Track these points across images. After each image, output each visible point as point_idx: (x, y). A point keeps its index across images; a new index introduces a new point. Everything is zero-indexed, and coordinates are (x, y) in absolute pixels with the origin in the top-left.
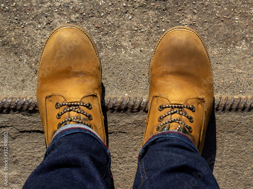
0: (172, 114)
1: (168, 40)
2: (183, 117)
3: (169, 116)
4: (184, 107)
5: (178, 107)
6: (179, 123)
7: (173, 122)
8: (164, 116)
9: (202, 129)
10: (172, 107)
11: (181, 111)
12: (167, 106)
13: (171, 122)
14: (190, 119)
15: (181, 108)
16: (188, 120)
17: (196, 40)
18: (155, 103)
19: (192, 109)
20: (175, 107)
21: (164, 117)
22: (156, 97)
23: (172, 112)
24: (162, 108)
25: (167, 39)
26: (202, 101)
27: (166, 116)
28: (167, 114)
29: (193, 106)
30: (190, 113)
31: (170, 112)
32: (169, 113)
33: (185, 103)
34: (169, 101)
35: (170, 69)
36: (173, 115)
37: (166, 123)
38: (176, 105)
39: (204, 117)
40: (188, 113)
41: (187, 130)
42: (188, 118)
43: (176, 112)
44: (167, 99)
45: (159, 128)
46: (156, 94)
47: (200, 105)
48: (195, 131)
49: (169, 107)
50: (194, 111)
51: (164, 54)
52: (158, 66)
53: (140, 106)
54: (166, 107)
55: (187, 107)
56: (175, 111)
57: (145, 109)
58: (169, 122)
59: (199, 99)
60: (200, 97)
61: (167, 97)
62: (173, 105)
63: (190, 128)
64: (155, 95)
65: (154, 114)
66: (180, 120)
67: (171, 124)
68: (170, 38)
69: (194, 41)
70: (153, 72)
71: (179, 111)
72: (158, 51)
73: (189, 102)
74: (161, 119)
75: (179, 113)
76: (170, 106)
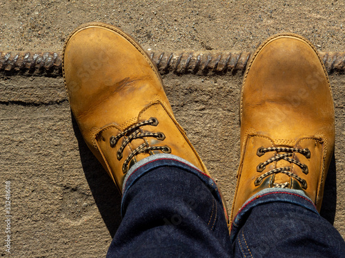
0: (277, 160)
1: (269, 51)
2: (294, 166)
3: (273, 164)
4: (294, 151)
5: (286, 151)
6: (287, 174)
7: (280, 172)
8: (265, 163)
9: (320, 183)
10: (277, 150)
11: (291, 155)
12: (269, 148)
13: (276, 173)
14: (304, 168)
15: (290, 151)
16: (301, 170)
17: (310, 52)
18: (252, 145)
19: (306, 154)
20: (281, 150)
21: (265, 166)
22: (253, 136)
23: (277, 157)
24: (262, 152)
25: (266, 51)
26: (319, 141)
27: (268, 164)
28: (269, 161)
29: (307, 149)
30: (303, 160)
31: (274, 157)
32: (273, 159)
33: (296, 145)
34: (272, 141)
35: (272, 95)
36: (279, 163)
37: (269, 174)
38: (283, 148)
39: (322, 166)
40: (300, 159)
41: (300, 185)
42: (301, 168)
43: (283, 158)
44: (269, 139)
45: (258, 181)
46: (252, 131)
47: (316, 148)
48: (311, 186)
49: (272, 150)
50: (308, 157)
51: (263, 72)
52: (255, 91)
53: (168, 66)
54: (268, 151)
55: (299, 151)
56: (281, 156)
57: (176, 69)
58: (273, 172)
59: (316, 139)
60: (317, 136)
61: (269, 135)
62: (279, 148)
63: (303, 182)
64: (250, 133)
65: (250, 160)
66: (289, 170)
67: (277, 175)
68: (272, 49)
69: (307, 54)
70: (247, 99)
71: (287, 156)
72: (254, 68)
73: (302, 144)
74: (261, 168)
75: (288, 160)
76: (274, 148)
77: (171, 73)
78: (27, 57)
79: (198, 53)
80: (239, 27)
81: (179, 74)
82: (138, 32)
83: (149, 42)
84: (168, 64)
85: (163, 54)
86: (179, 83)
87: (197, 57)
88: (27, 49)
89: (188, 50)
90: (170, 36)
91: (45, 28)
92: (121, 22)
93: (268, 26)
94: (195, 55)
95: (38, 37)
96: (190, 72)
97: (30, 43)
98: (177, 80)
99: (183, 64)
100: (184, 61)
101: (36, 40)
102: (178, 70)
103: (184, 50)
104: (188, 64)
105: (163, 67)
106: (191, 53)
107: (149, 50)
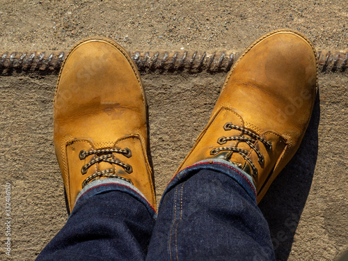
0: (239, 140)
4: (259, 139)
5: (251, 135)
6: (244, 157)
8: (228, 138)
10: (243, 131)
14: (261, 158)
18: (222, 117)
21: (226, 140)
22: (227, 109)
24: (229, 127)
29: (270, 143)
33: (262, 135)
34: (242, 121)
37: (227, 149)
38: (250, 132)
42: (259, 157)
44: (241, 118)
45: (214, 152)
46: (228, 105)
49: (240, 129)
54: (235, 128)
55: (263, 141)
58: (232, 149)
62: (246, 130)
63: (255, 170)
64: (225, 107)
65: (215, 130)
66: (247, 154)
70: (235, 75)
71: (251, 141)
73: (268, 136)
74: (222, 141)
75: (249, 145)
77: (204, 72)
78: (61, 56)
79: (231, 51)
80: (270, 26)
81: (212, 73)
82: (170, 31)
83: (182, 41)
84: (202, 63)
85: (197, 52)
86: (212, 81)
87: (230, 56)
88: (61, 48)
89: (220, 49)
90: (203, 35)
91: (78, 27)
92: (153, 22)
93: (298, 25)
94: (228, 53)
95: (71, 37)
96: (223, 70)
97: (64, 43)
98: (210, 78)
99: (216, 62)
100: (218, 60)
101: (70, 40)
102: (211, 69)
103: (216, 49)
104: (221, 62)
105: (197, 66)
106: (224, 52)
107: (182, 48)
